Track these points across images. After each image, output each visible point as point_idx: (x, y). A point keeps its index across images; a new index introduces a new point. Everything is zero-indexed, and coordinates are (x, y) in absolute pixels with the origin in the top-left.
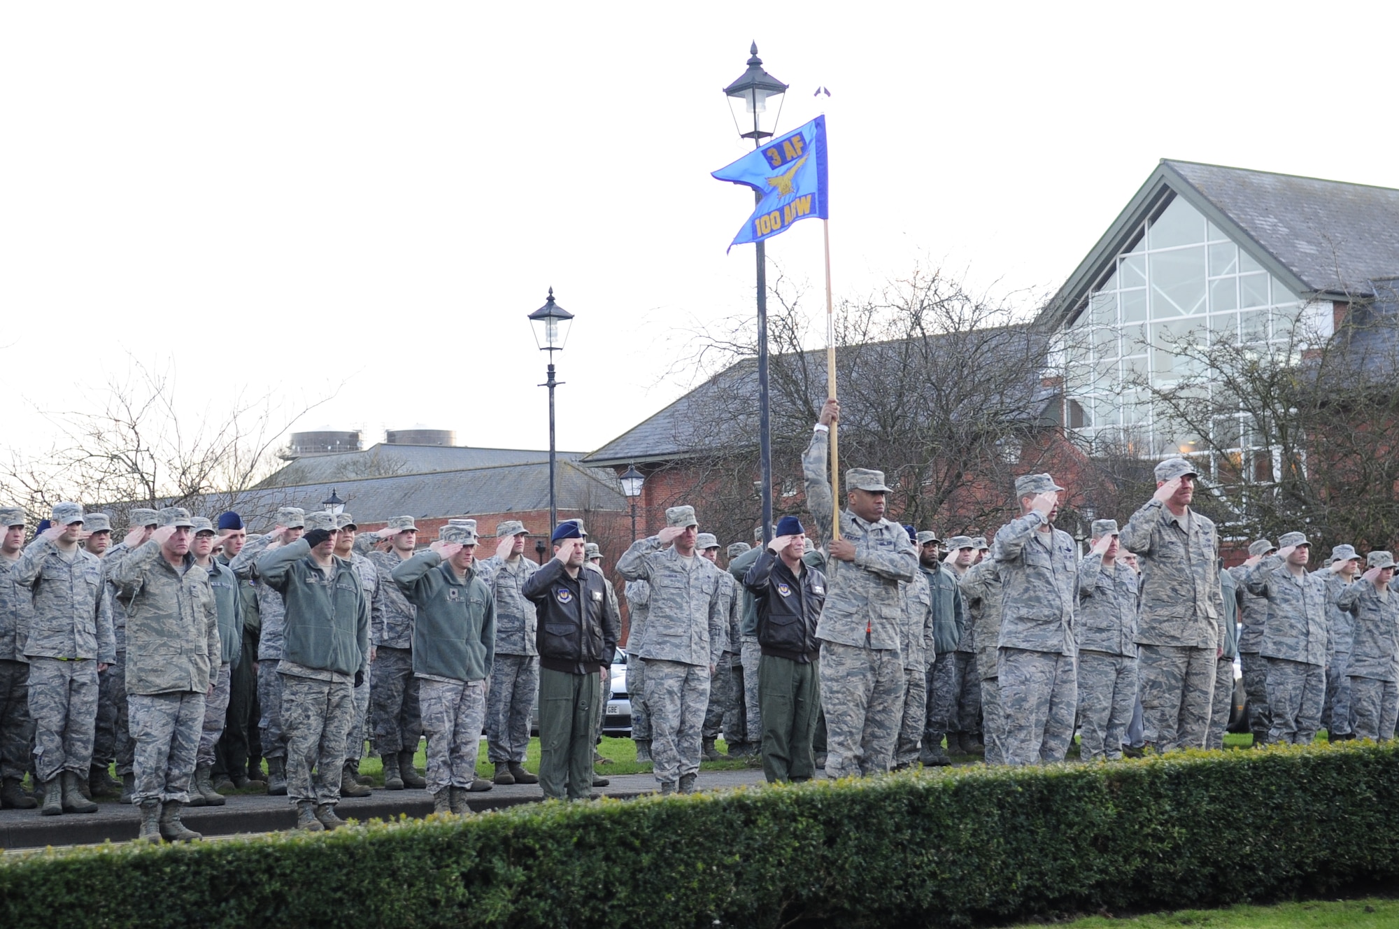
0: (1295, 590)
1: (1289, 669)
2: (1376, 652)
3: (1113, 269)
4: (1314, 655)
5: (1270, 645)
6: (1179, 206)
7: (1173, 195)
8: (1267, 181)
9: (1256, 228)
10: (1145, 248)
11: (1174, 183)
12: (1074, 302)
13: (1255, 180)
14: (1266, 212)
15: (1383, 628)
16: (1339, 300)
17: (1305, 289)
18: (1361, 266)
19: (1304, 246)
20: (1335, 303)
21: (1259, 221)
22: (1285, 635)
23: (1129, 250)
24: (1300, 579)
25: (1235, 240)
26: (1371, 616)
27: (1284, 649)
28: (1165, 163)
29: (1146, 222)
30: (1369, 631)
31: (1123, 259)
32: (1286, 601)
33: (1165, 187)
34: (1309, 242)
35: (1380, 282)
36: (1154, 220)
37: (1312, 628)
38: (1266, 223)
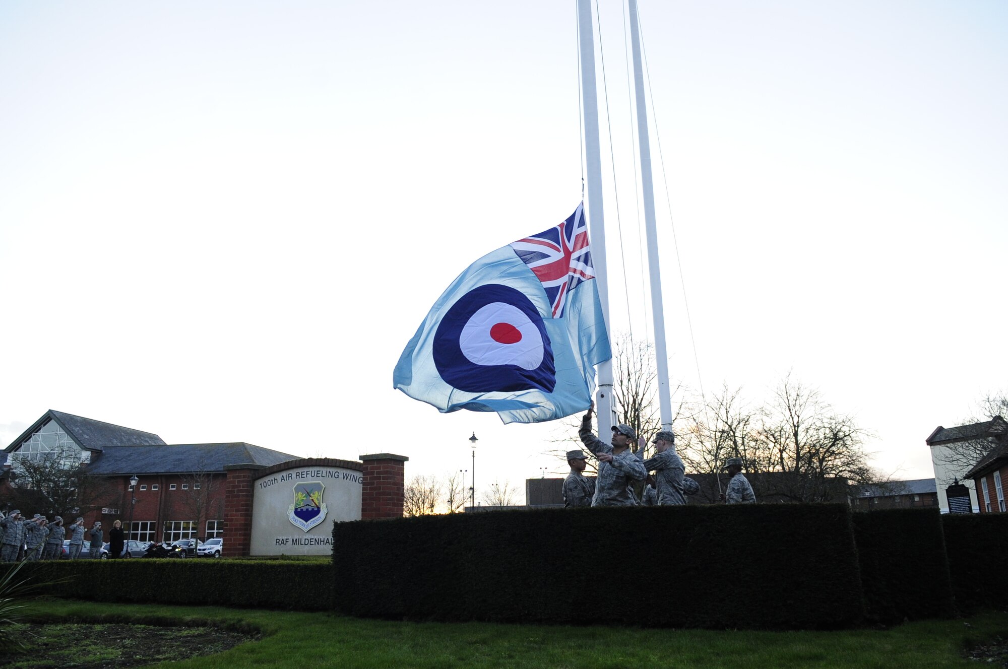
0: (14, 526)
1: (8, 547)
2: (36, 542)
3: (31, 437)
4: (17, 543)
5: (5, 540)
6: (53, 423)
7: (51, 419)
8: (79, 418)
9: (73, 430)
10: (41, 432)
11: (51, 415)
12: (17, 446)
13: (75, 417)
14: (77, 426)
15: (39, 536)
16: (93, 451)
17: (84, 447)
18: (100, 443)
19: (85, 436)
20: (92, 451)
21: (74, 429)
22: (9, 537)
23: (36, 432)
24: (16, 523)
25: (67, 433)
26: (36, 532)
27: (8, 541)
28: (50, 410)
29: (42, 426)
30: (35, 536)
31: (34, 435)
32: (11, 528)
33: (49, 417)
34: (87, 435)
35: (106, 447)
36: (44, 425)
37: (17, 536)
38: (76, 429)
